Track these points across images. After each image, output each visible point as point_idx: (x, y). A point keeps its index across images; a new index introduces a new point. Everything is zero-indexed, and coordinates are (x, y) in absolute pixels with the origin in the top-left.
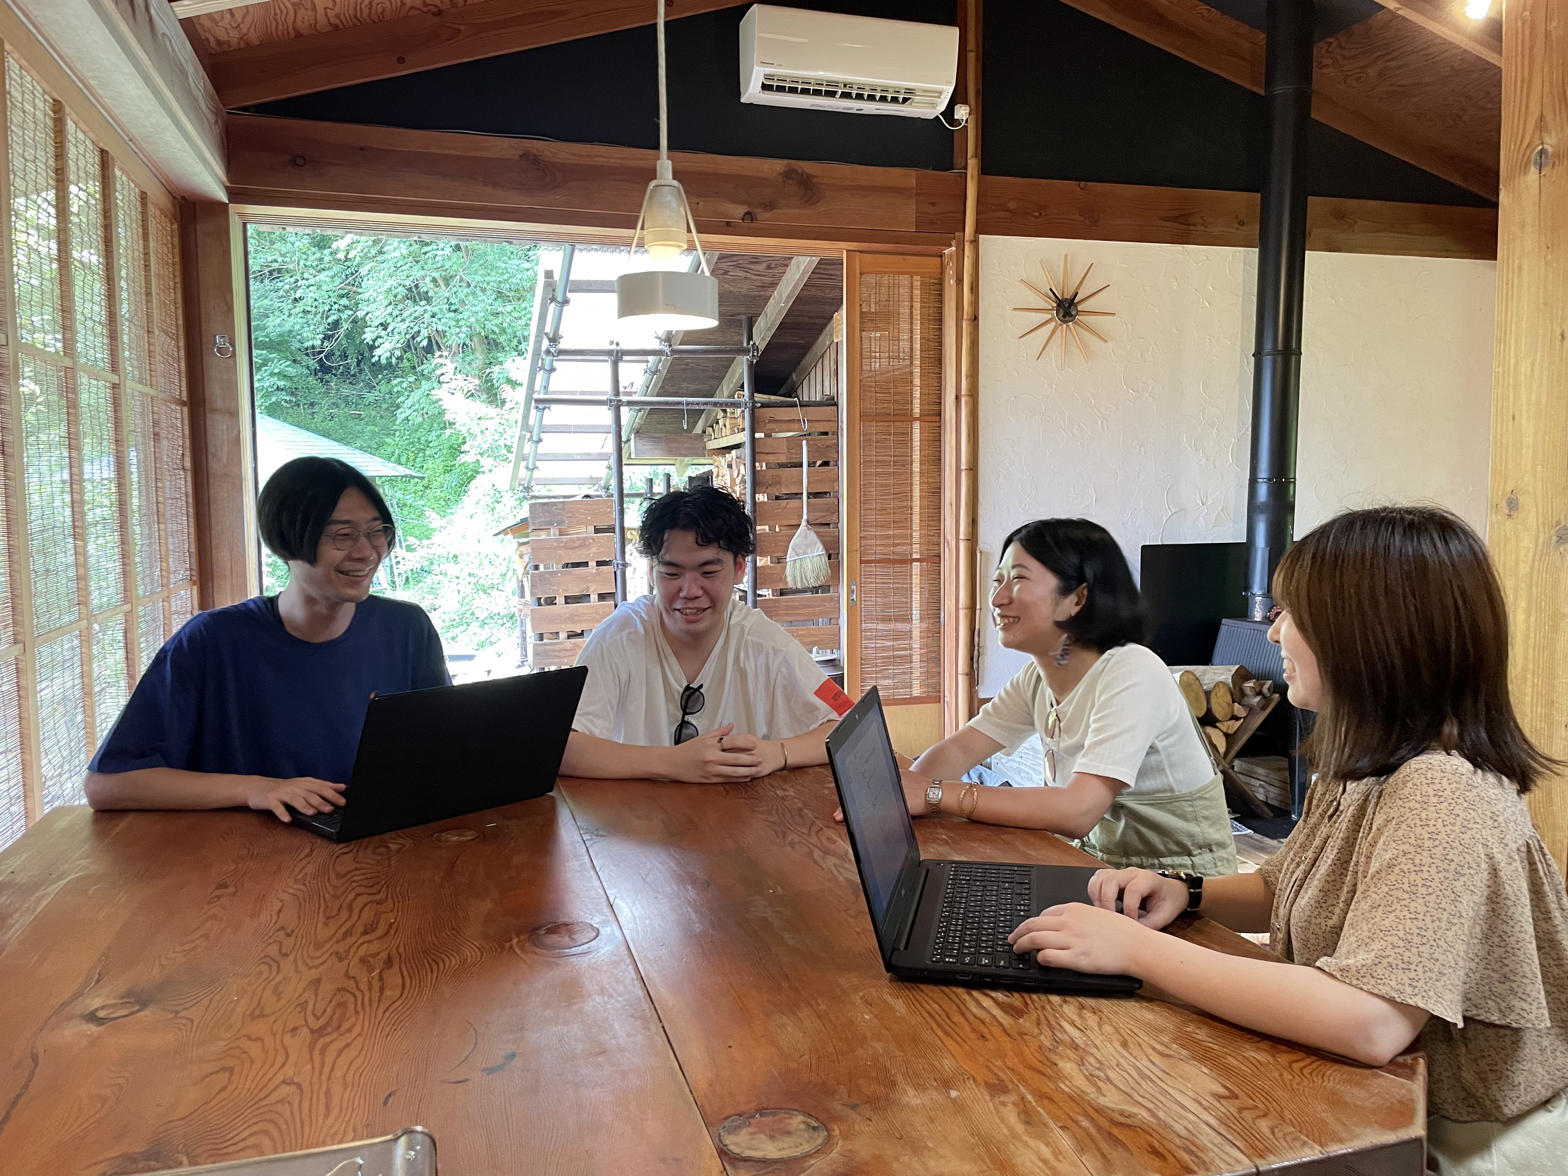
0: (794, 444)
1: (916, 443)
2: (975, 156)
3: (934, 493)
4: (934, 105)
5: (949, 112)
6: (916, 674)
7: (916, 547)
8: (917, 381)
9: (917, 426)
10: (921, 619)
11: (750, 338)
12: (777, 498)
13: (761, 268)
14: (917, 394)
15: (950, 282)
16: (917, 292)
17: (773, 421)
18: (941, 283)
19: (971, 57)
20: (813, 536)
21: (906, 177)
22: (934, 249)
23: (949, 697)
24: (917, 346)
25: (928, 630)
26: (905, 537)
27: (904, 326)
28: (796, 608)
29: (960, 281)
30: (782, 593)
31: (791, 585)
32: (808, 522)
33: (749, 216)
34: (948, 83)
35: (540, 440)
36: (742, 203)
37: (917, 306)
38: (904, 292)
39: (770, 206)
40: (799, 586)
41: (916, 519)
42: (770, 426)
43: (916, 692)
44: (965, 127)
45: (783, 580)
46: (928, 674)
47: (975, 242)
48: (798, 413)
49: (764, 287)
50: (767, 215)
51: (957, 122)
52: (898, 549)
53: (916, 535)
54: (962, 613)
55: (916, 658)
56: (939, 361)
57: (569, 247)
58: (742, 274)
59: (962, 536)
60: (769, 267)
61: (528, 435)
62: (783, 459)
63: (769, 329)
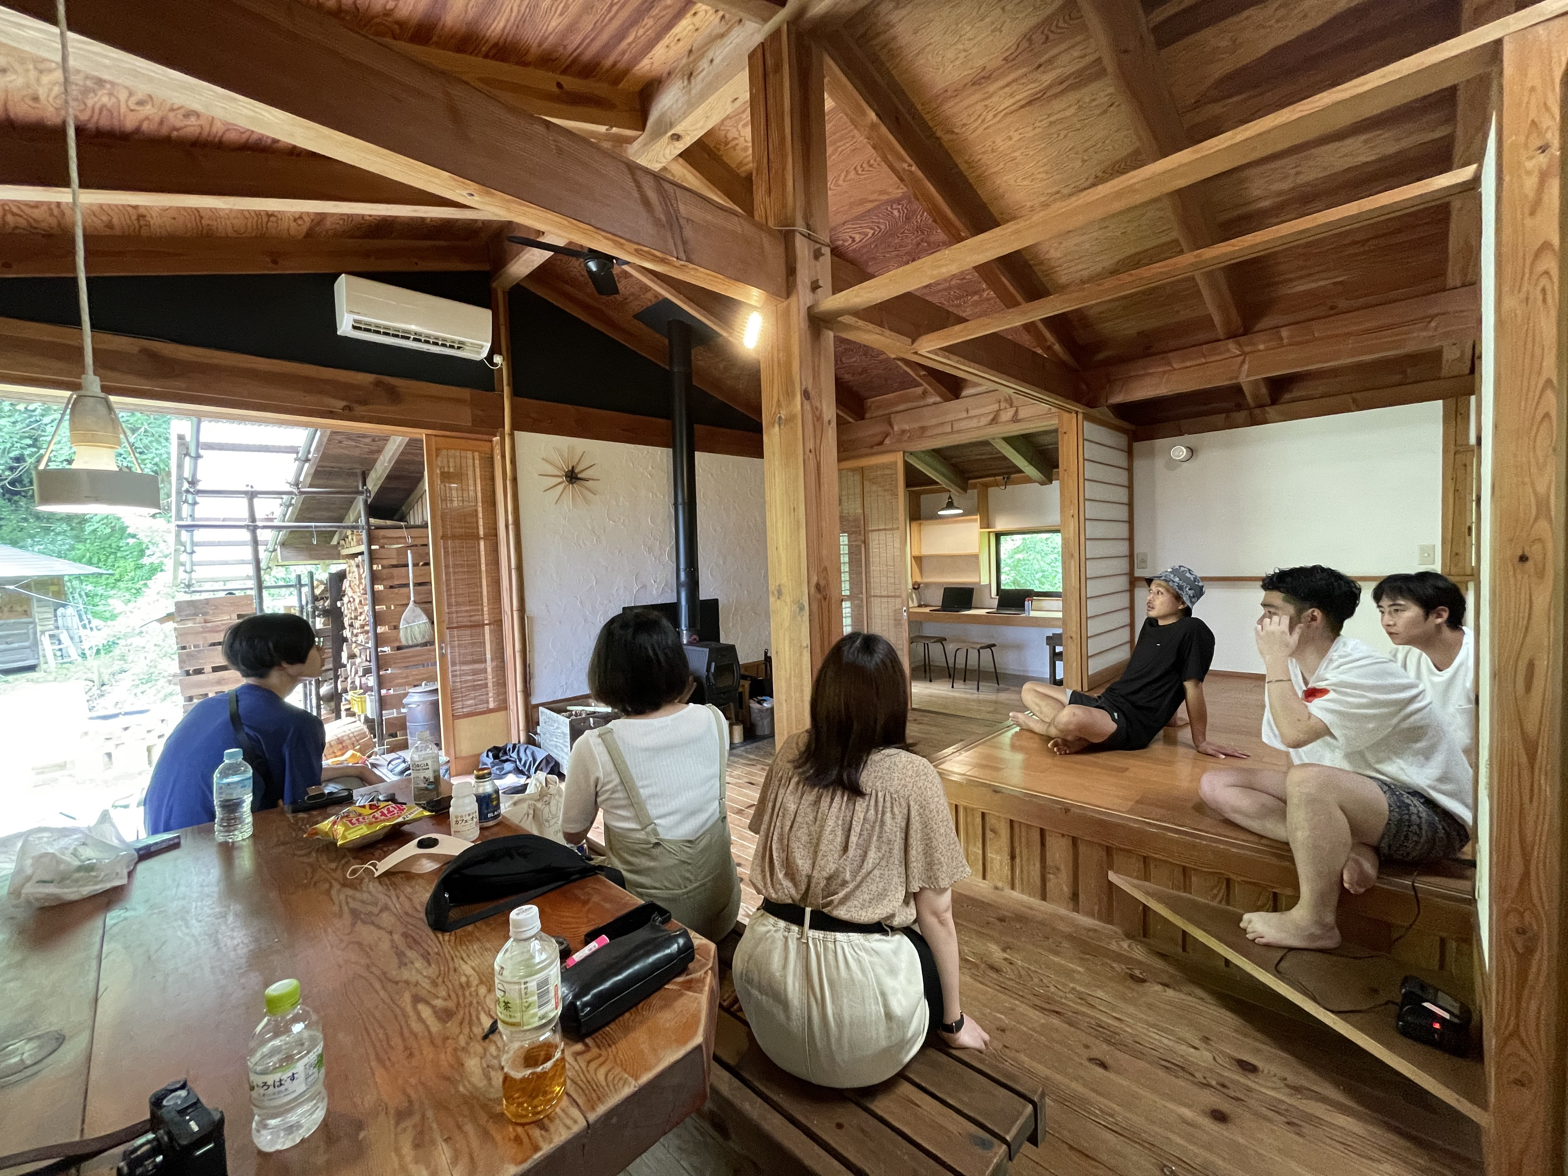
0: (402, 553)
1: (483, 553)
2: (508, 385)
3: (496, 583)
4: (479, 353)
5: (490, 358)
6: (491, 695)
7: (486, 617)
8: (480, 515)
9: (482, 543)
10: (492, 660)
11: (364, 484)
12: (391, 587)
13: (368, 440)
14: (481, 522)
15: (498, 458)
16: (477, 462)
17: (385, 537)
18: (492, 458)
19: (503, 330)
20: (419, 611)
21: (465, 393)
22: (486, 437)
23: (512, 706)
24: (479, 495)
25: (497, 666)
26: (478, 610)
27: (471, 482)
28: (409, 657)
29: (503, 456)
30: (399, 648)
31: (404, 643)
32: (415, 602)
33: (349, 408)
34: (487, 341)
35: (193, 552)
36: (343, 399)
37: (478, 470)
38: (470, 462)
39: (364, 403)
40: (410, 643)
41: (485, 600)
42: (382, 541)
43: (492, 705)
44: (501, 369)
45: (397, 639)
46: (498, 694)
47: (512, 435)
48: (404, 532)
49: (372, 452)
50: (363, 408)
51: (496, 365)
52: (473, 619)
53: (486, 609)
54: (518, 655)
55: (490, 685)
56: (494, 504)
57: (195, 419)
58: (353, 443)
59: (515, 608)
60: (374, 440)
61: (183, 549)
62: (394, 562)
63: (378, 479)
